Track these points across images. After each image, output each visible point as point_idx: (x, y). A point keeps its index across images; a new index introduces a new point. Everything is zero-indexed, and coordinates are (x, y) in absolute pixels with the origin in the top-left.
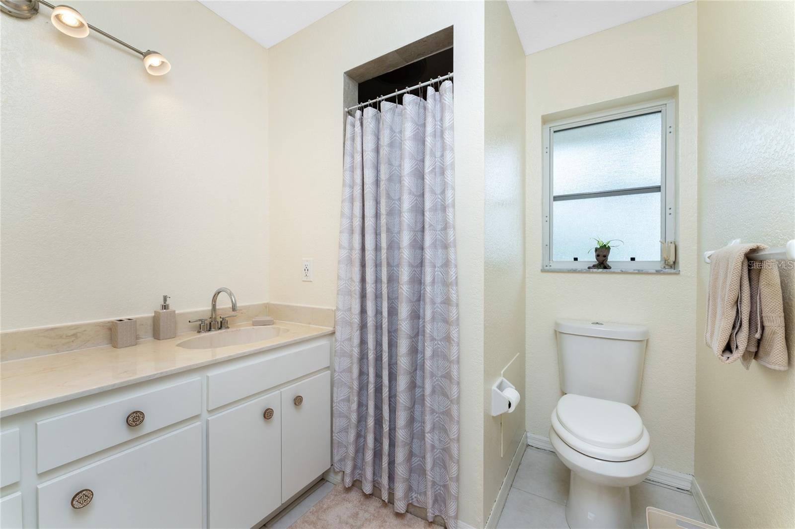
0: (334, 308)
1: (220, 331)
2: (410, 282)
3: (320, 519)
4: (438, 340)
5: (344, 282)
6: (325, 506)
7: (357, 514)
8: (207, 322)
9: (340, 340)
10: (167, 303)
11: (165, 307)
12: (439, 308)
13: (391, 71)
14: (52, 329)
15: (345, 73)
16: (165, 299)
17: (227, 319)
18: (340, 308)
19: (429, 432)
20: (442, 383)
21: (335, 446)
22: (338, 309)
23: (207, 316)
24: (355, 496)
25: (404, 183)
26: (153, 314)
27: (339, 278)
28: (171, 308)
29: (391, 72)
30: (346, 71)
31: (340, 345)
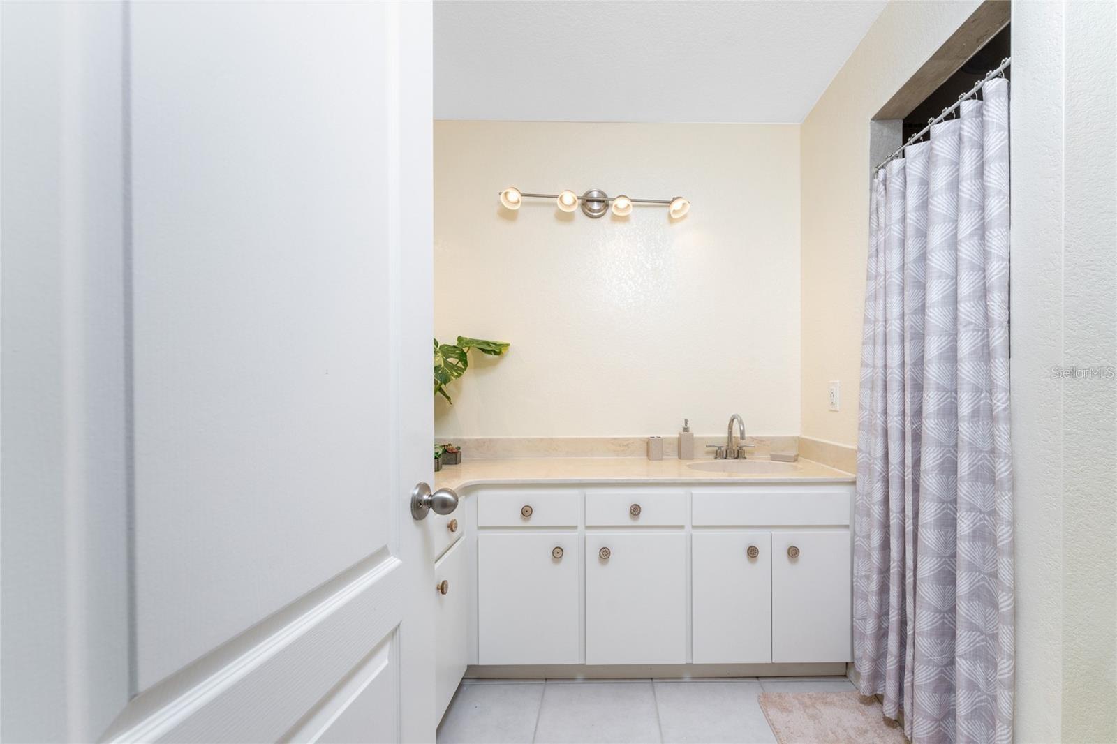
0: (855, 448)
1: (736, 460)
2: (938, 414)
3: (815, 707)
4: (984, 513)
5: (867, 413)
6: (828, 700)
7: (866, 731)
8: (724, 449)
9: (861, 492)
10: (688, 426)
11: (686, 430)
12: (987, 459)
13: (945, 81)
14: (615, 439)
15: (873, 119)
16: (686, 421)
17: (744, 448)
18: (862, 449)
19: (961, 656)
20: (989, 585)
21: (857, 636)
22: (859, 450)
23: (724, 444)
24: (873, 712)
25: (929, 264)
26: (678, 436)
27: (861, 407)
28: (691, 430)
29: (945, 83)
30: (873, 115)
31: (863, 499)
